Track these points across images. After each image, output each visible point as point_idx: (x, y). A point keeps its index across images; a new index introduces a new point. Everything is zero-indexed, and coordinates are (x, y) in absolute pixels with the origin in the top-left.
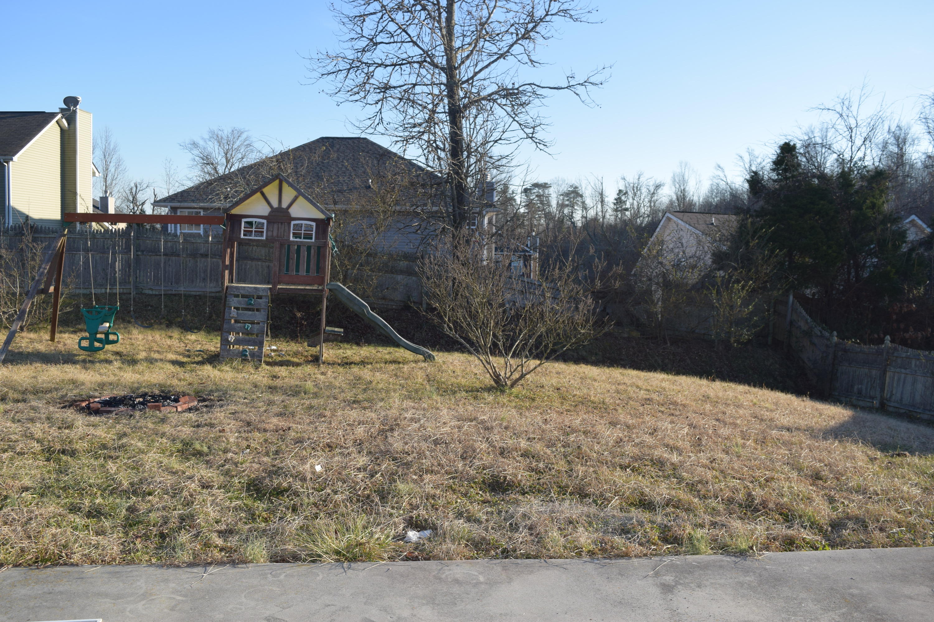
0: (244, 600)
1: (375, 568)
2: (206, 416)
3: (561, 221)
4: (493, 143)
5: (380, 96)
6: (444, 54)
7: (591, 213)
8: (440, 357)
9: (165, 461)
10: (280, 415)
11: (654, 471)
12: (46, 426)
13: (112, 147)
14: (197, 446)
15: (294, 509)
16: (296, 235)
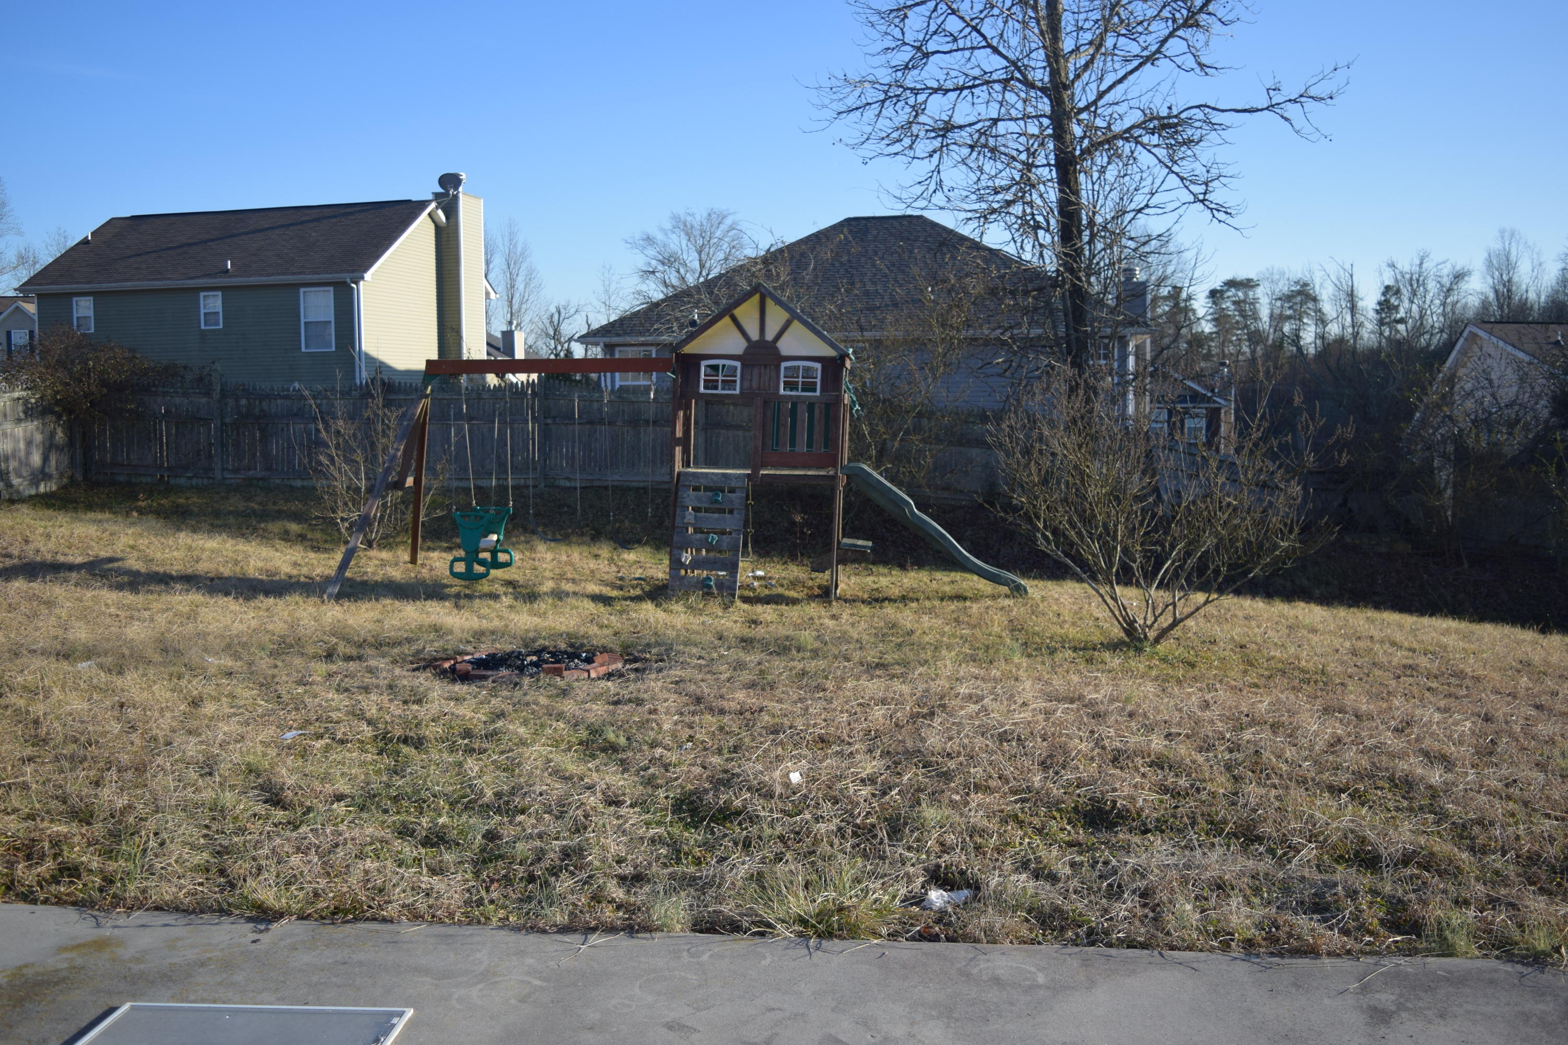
0: (637, 991)
1: (861, 950)
2: (632, 687)
3: (1279, 345)
4: (1132, 215)
5: (937, 143)
6: (1045, 64)
7: (1334, 330)
8: (1036, 588)
9: (557, 758)
10: (752, 685)
11: (1391, 799)
12: (385, 698)
13: (519, 250)
14: (611, 736)
15: (747, 844)
16: (790, 385)
